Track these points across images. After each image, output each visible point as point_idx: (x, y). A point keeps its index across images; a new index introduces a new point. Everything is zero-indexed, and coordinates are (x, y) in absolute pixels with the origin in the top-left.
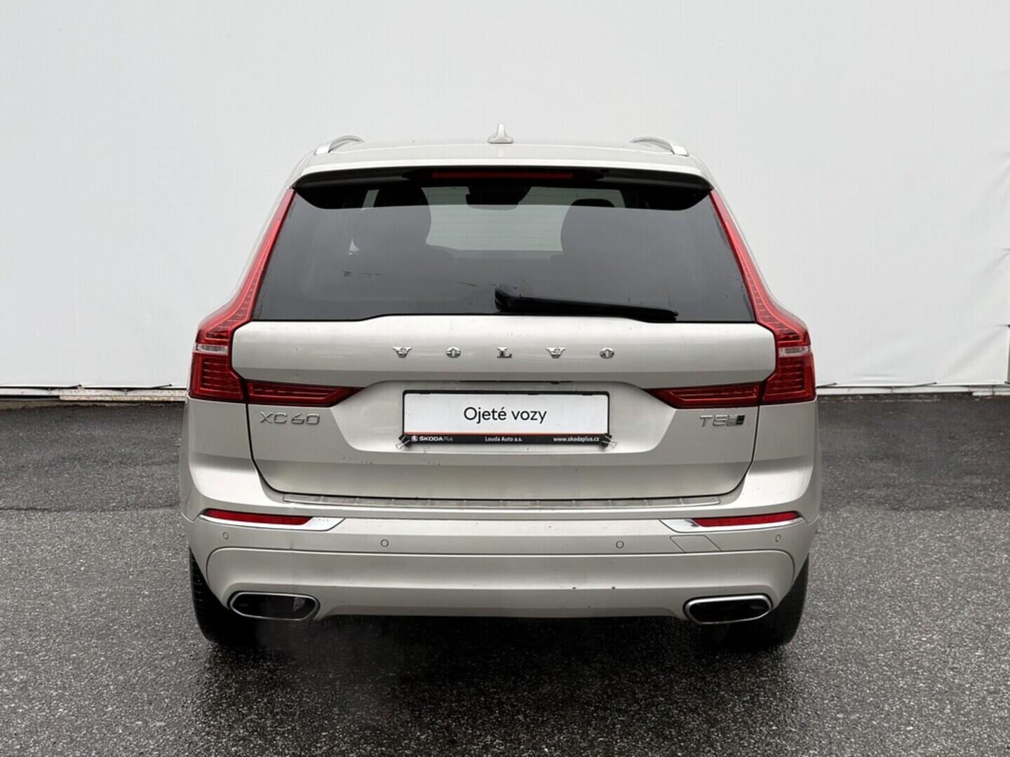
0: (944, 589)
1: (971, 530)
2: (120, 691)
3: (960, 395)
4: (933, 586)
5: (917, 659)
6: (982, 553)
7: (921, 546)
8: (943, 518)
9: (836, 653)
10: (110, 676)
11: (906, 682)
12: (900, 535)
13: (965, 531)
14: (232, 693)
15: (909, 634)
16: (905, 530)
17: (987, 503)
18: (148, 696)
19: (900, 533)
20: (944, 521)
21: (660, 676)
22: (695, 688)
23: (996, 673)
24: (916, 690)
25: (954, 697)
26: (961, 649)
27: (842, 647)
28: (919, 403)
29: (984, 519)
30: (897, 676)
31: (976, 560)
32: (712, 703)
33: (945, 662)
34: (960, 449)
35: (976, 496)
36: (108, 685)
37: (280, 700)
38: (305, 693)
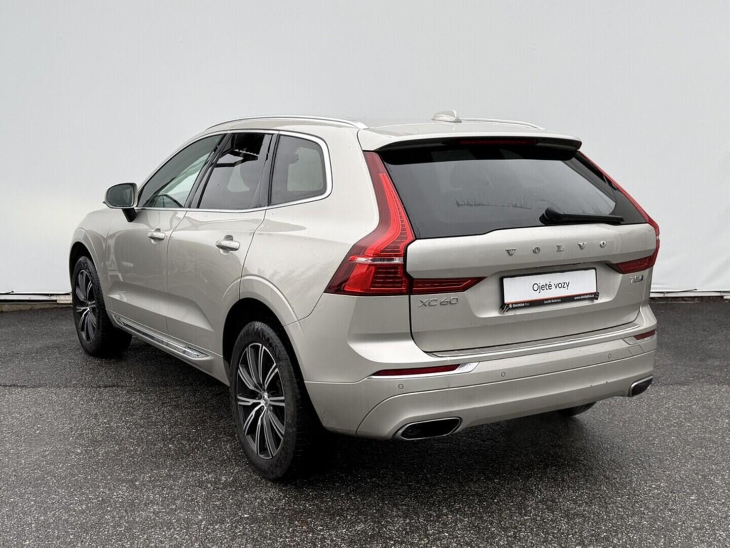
0: (676, 447)
1: (705, 400)
2: (39, 529)
3: (715, 298)
4: (668, 445)
5: (646, 502)
6: (709, 419)
7: (666, 413)
8: (687, 392)
9: (586, 497)
10: (34, 517)
11: (634, 520)
12: (652, 405)
13: (701, 401)
14: (121, 531)
15: (643, 482)
16: (657, 400)
17: (721, 380)
18: (58, 532)
19: (652, 403)
20: (686, 394)
21: (449, 516)
22: (473, 526)
23: (703, 513)
24: (640, 527)
25: (668, 533)
26: (680, 494)
27: (591, 493)
28: (683, 304)
29: (716, 392)
30: (627, 515)
31: (704, 424)
32: (484, 537)
33: (666, 504)
34: (708, 339)
35: (714, 374)
36: (31, 523)
37: (156, 536)
38: (177, 531)
